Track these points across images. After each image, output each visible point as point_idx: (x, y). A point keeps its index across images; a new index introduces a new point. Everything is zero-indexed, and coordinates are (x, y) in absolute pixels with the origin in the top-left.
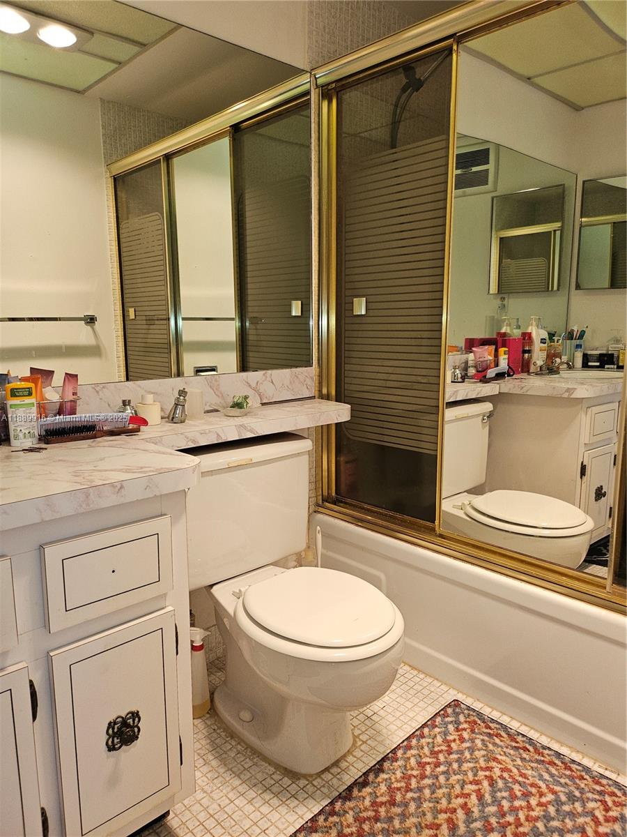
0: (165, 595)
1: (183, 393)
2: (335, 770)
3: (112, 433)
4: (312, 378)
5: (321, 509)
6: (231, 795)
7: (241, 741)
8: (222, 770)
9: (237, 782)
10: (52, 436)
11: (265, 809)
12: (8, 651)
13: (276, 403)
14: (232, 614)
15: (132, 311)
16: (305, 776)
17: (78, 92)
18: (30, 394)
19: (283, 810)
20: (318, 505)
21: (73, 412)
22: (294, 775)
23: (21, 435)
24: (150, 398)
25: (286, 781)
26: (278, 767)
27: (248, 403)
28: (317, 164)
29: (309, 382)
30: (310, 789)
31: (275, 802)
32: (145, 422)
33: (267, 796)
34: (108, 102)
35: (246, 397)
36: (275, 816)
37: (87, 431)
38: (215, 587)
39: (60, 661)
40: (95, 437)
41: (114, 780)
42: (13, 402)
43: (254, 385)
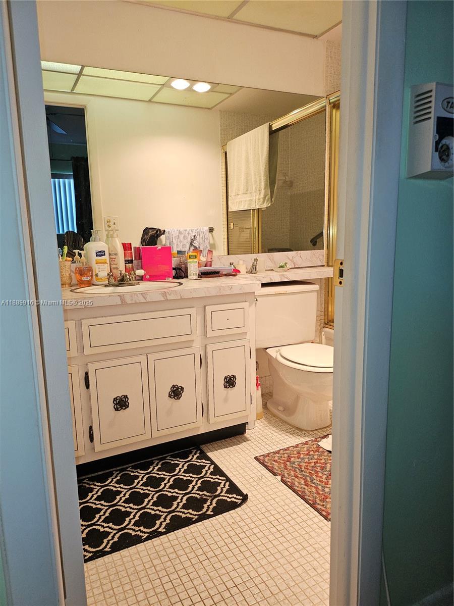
0: (246, 333)
1: (256, 260)
2: (320, 431)
3: (226, 275)
4: (323, 256)
5: (327, 326)
6: (272, 432)
7: (278, 418)
8: (269, 425)
9: (275, 429)
10: (203, 275)
11: (286, 437)
12: (193, 340)
13: (302, 267)
14: (275, 357)
15: (232, 224)
16: (305, 431)
17: (209, 109)
18: (196, 258)
19: (294, 438)
20: (325, 324)
21: (211, 266)
22: (301, 430)
23: (192, 274)
24: (241, 262)
25: (297, 431)
26: (293, 427)
27: (286, 266)
28: (329, 144)
29: (321, 257)
30: (307, 434)
31: (291, 436)
32: (239, 272)
33: (287, 434)
34: (224, 112)
35: (286, 264)
36: (290, 439)
37: (215, 274)
38: (268, 349)
39: (210, 349)
40: (219, 277)
41: (226, 400)
42: (191, 260)
43: (291, 258)
